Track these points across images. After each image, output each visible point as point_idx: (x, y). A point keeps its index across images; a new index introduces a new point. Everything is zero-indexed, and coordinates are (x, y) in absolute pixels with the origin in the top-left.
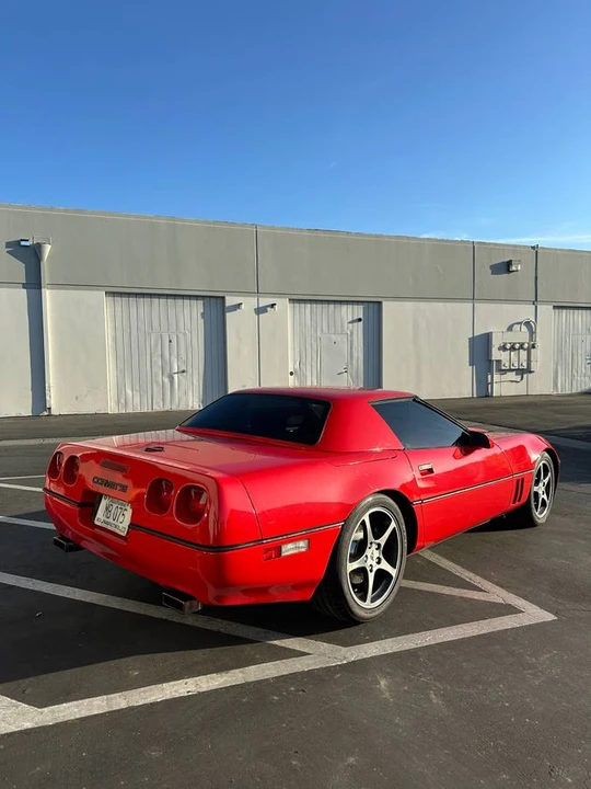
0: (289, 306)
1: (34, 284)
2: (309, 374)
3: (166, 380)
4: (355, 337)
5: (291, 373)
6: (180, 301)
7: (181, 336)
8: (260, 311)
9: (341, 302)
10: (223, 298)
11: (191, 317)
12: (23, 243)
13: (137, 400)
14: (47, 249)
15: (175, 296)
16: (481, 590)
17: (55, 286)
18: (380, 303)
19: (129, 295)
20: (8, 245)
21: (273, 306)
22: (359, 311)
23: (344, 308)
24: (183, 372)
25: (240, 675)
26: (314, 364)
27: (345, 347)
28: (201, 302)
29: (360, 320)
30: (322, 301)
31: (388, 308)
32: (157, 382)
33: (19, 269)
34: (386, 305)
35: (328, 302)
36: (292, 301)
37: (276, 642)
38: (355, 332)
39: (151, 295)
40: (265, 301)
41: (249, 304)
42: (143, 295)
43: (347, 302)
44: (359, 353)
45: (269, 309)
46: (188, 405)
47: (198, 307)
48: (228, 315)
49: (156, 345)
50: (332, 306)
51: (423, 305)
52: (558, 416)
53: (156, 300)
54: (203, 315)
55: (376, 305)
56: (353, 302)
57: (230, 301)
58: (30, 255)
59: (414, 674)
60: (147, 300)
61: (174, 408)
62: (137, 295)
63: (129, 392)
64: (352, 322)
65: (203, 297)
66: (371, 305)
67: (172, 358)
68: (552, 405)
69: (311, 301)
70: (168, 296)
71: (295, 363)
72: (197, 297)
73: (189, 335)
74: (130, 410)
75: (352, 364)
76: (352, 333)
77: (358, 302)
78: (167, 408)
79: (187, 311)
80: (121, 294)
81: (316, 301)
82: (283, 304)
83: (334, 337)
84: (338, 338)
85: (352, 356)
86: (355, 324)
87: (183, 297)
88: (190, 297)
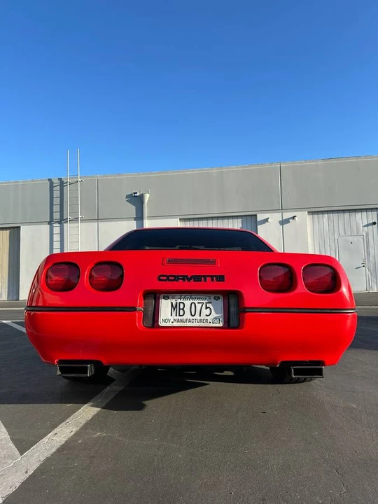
0: (308, 218)
1: (140, 218)
4: (370, 237)
6: (226, 221)
8: (283, 222)
9: (355, 211)
10: (256, 215)
12: (135, 194)
14: (147, 197)
15: (223, 217)
17: (151, 218)
19: (194, 219)
20: (127, 197)
21: (294, 218)
22: (373, 217)
23: (359, 215)
27: (362, 246)
28: (240, 219)
29: (374, 223)
30: (338, 211)
33: (132, 209)
35: (344, 211)
36: (311, 213)
38: (370, 233)
39: (207, 218)
40: (287, 215)
41: (275, 218)
42: (202, 219)
43: (361, 210)
45: (291, 220)
48: (259, 227)
50: (347, 215)
56: (366, 210)
57: (260, 217)
58: (137, 201)
62: (198, 219)
64: (367, 225)
65: (242, 216)
69: (327, 212)
70: (218, 218)
72: (237, 217)
75: (369, 260)
76: (367, 234)
77: (371, 210)
80: (190, 219)
81: (333, 212)
82: (303, 217)
83: (350, 239)
84: (355, 239)
85: (368, 254)
86: (370, 227)
87: (228, 217)
88: (233, 217)
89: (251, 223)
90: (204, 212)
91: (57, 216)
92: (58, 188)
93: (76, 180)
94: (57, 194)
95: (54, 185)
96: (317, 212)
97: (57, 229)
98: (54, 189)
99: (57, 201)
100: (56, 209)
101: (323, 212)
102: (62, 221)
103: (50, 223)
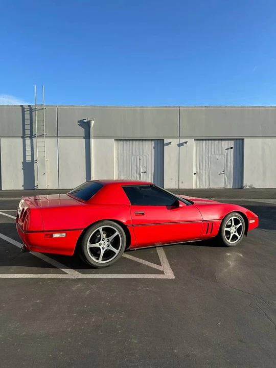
0: (194, 142)
1: (87, 137)
2: (203, 174)
3: (138, 176)
4: (229, 156)
5: (195, 174)
6: (144, 142)
7: (144, 157)
8: (180, 145)
9: (222, 140)
10: (163, 140)
11: (149, 149)
12: (84, 121)
14: (93, 123)
15: (143, 140)
17: (95, 137)
18: (243, 139)
19: (124, 140)
20: (79, 122)
21: (186, 142)
22: (231, 144)
23: (223, 142)
24: (145, 172)
26: (207, 170)
27: (224, 161)
28: (153, 142)
29: (232, 148)
30: (212, 140)
31: (247, 142)
33: (82, 131)
34: (246, 140)
35: (215, 140)
36: (196, 140)
38: (229, 154)
39: (133, 140)
40: (182, 141)
41: (175, 142)
42: (129, 140)
43: (225, 140)
44: (231, 164)
45: (184, 144)
47: (152, 144)
48: (165, 147)
49: (134, 161)
50: (217, 142)
51: (268, 140)
53: (134, 142)
54: (154, 148)
55: (241, 141)
56: (228, 139)
57: (166, 141)
58: (86, 125)
60: (131, 142)
62: (127, 140)
65: (155, 140)
66: (238, 140)
67: (141, 166)
69: (206, 140)
70: (139, 140)
71: (197, 169)
72: (152, 140)
73: (148, 158)
75: (227, 170)
76: (227, 154)
77: (231, 139)
79: (147, 146)
80: (121, 140)
81: (209, 140)
82: (192, 142)
83: (217, 157)
84: (219, 157)
85: (227, 166)
86: (229, 150)
87: (146, 140)
88: (149, 140)
89: (160, 144)
90: (131, 136)
91: (28, 132)
92: (28, 112)
93: (42, 108)
94: (27, 116)
95: (25, 110)
96: (200, 140)
97: (28, 141)
98: (25, 113)
99: (27, 122)
100: (27, 127)
101: (203, 140)
102: (32, 136)
103: (23, 137)
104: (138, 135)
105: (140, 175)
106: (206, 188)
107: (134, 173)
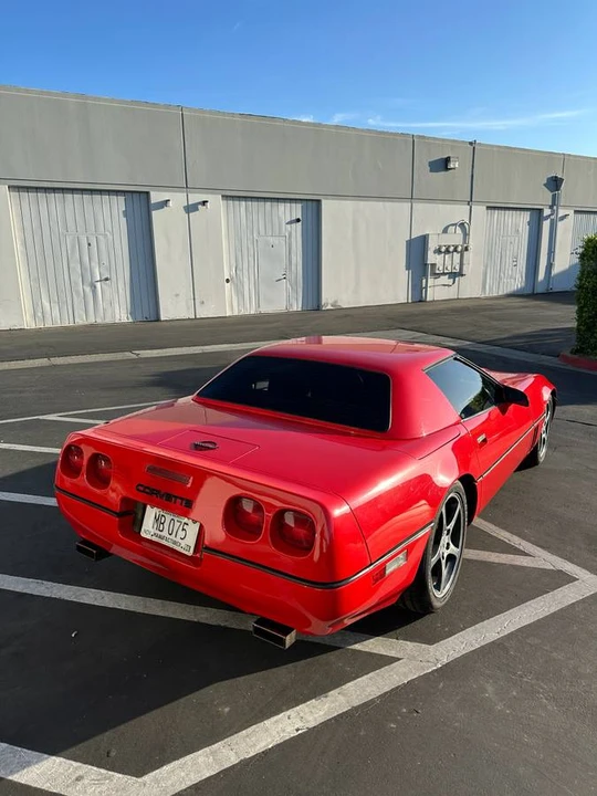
0: (222, 203)
2: (246, 280)
3: (88, 289)
4: (293, 240)
5: (228, 281)
6: (97, 197)
7: (101, 238)
8: (190, 209)
9: (278, 200)
10: (148, 193)
11: (111, 217)
13: (56, 312)
15: (92, 192)
16: (526, 555)
18: (319, 201)
19: (37, 189)
21: (204, 203)
22: (296, 211)
23: (282, 206)
24: (107, 279)
25: (341, 698)
26: (251, 270)
27: (284, 251)
28: (122, 199)
29: (298, 220)
30: (258, 199)
31: (328, 207)
32: (78, 292)
34: (325, 204)
35: (265, 199)
36: (225, 197)
37: (357, 647)
38: (294, 233)
39: (63, 190)
40: (195, 198)
41: (178, 200)
42: (54, 190)
43: (285, 200)
44: (298, 258)
45: (200, 207)
46: (114, 317)
47: (119, 203)
48: (154, 213)
49: (73, 247)
50: (268, 204)
51: (362, 204)
52: (495, 323)
53: (69, 196)
54: (125, 214)
55: (315, 203)
56: (291, 200)
57: (156, 197)
59: (515, 674)
60: (59, 196)
61: (99, 321)
62: (46, 190)
63: (46, 304)
64: (290, 223)
65: (124, 192)
66: (310, 203)
67: (93, 264)
68: (485, 310)
69: (245, 198)
70: (83, 191)
71: (231, 269)
72: (116, 193)
73: (110, 237)
74: (49, 324)
75: (290, 270)
76: (290, 235)
77: (296, 200)
78: (92, 320)
79: (106, 209)
80: (28, 189)
82: (215, 200)
83: (271, 240)
84: (275, 241)
85: (290, 261)
86: (294, 225)
87: (101, 192)
88: (109, 192)
89: (140, 206)
90: (57, 177)
96: (233, 198)
101: (240, 198)
104: (79, 178)
105: (94, 287)
106: (252, 312)
107: (76, 284)
